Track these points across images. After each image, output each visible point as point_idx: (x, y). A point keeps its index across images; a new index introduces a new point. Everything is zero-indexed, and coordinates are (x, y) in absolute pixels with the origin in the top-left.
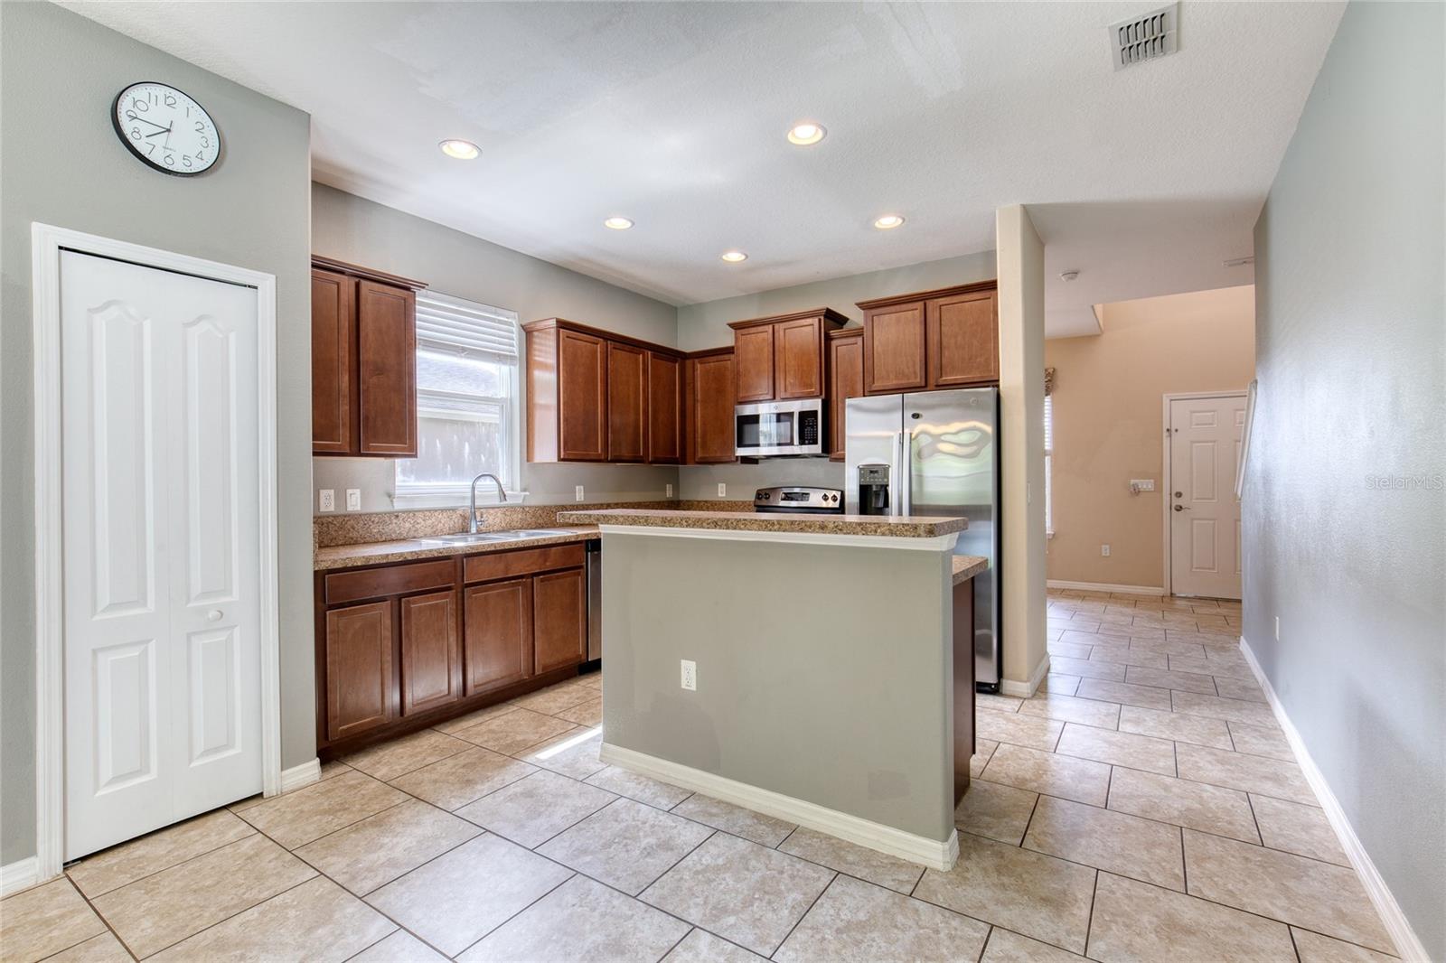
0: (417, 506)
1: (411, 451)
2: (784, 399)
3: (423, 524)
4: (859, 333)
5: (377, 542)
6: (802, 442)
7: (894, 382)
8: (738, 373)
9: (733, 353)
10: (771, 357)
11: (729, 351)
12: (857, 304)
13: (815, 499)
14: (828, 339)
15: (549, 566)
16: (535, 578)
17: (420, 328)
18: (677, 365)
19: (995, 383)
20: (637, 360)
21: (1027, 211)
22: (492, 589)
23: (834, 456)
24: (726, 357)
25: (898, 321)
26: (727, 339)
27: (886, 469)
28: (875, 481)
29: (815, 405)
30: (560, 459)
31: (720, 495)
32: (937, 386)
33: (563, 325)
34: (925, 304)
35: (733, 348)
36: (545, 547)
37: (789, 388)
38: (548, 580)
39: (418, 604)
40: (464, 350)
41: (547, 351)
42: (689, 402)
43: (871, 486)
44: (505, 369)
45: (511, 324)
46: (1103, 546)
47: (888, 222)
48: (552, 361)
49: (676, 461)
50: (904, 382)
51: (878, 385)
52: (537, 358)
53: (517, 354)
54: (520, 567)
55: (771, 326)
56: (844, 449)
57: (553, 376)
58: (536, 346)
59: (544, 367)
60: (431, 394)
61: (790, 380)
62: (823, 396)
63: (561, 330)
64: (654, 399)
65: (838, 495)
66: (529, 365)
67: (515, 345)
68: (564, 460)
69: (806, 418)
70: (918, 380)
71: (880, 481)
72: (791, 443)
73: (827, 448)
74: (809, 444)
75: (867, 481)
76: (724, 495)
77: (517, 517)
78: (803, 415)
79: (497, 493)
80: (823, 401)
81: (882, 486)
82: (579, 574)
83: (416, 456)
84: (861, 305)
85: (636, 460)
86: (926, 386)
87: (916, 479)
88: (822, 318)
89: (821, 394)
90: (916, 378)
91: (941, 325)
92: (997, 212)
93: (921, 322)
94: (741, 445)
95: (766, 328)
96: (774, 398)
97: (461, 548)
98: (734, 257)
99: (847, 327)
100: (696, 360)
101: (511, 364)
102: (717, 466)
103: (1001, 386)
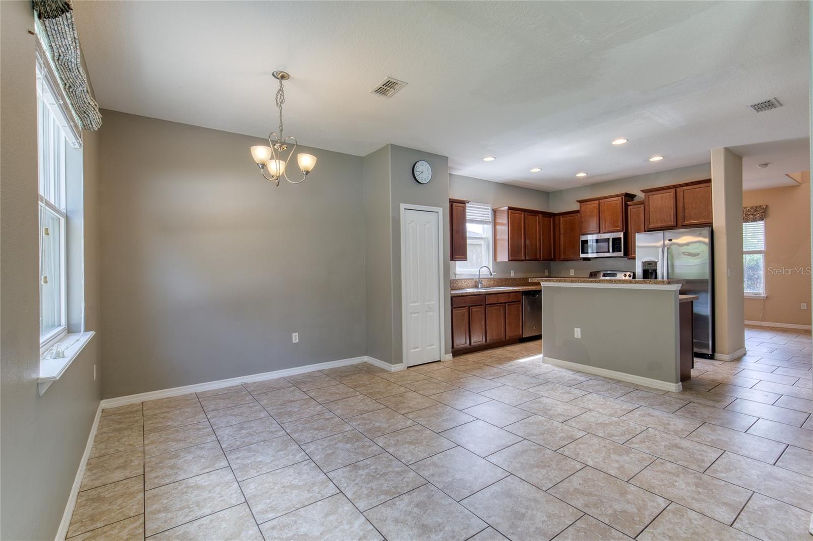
0: (462, 277)
1: (465, 259)
2: (604, 233)
3: (464, 284)
4: (642, 203)
5: (456, 289)
6: (614, 251)
7: (660, 224)
8: (581, 221)
9: (579, 213)
10: (598, 214)
11: (577, 212)
12: (641, 191)
13: (620, 276)
14: (627, 206)
15: (510, 300)
16: (506, 304)
17: (468, 215)
18: (552, 219)
19: (709, 225)
20: (536, 219)
21: (727, 150)
22: (493, 307)
23: (629, 257)
24: (575, 214)
25: (662, 197)
26: (576, 207)
27: (655, 263)
28: (650, 268)
29: (621, 235)
30: (509, 260)
31: (571, 274)
32: (682, 226)
33: (510, 208)
34: (676, 190)
35: (579, 210)
36: (509, 293)
37: (607, 228)
38: (511, 305)
39: (474, 309)
40: (475, 221)
41: (503, 219)
42: (557, 235)
43: (648, 270)
44: (486, 226)
45: (488, 209)
46: (802, 304)
47: (656, 159)
48: (506, 221)
49: (551, 260)
50: (665, 224)
51: (652, 226)
52: (497, 221)
53: (491, 220)
54: (502, 300)
55: (598, 201)
56: (635, 254)
57: (506, 228)
58: (497, 217)
59: (502, 224)
60: (470, 238)
61: (607, 224)
62: (624, 231)
63: (509, 211)
64: (543, 234)
65: (632, 274)
66: (495, 224)
67: (489, 216)
68: (511, 260)
69: (616, 241)
70: (673, 223)
71: (653, 268)
72: (609, 252)
73: (626, 254)
74: (617, 252)
75: (647, 267)
76: (573, 274)
77: (492, 282)
78: (614, 239)
79: (489, 273)
80: (624, 234)
81: (654, 270)
82: (520, 304)
83: (467, 260)
84: (643, 191)
85: (536, 260)
86: (676, 226)
87: (670, 266)
88: (623, 197)
89: (623, 230)
90: (671, 222)
91: (684, 199)
92: (711, 151)
93: (673, 198)
94: (583, 252)
95: (595, 202)
96: (600, 232)
97: (484, 292)
98: (582, 175)
99: (636, 199)
100: (561, 216)
101: (489, 224)
102: (570, 262)
103: (714, 226)
